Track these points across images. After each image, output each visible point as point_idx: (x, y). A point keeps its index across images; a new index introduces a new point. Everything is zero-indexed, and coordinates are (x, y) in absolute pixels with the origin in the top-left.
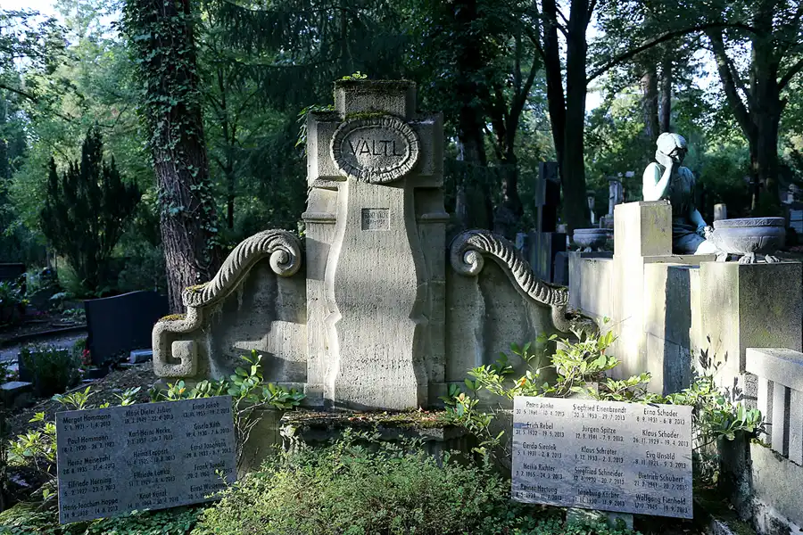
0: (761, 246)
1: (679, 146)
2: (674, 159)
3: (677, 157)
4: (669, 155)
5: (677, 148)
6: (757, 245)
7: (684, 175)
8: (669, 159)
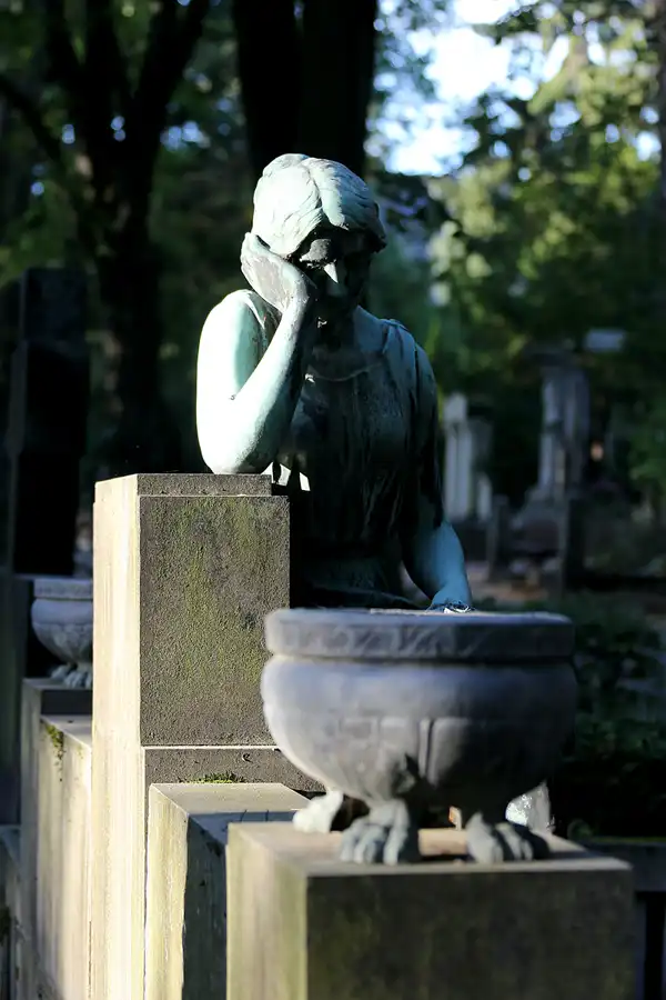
0: (432, 770)
1: (336, 219)
2: (312, 277)
3: (330, 270)
4: (294, 259)
5: (323, 229)
6: (412, 764)
7: (380, 356)
8: (291, 277)
